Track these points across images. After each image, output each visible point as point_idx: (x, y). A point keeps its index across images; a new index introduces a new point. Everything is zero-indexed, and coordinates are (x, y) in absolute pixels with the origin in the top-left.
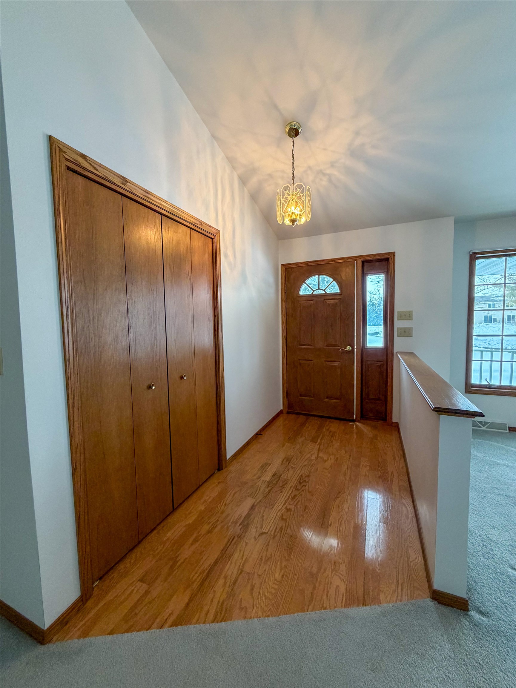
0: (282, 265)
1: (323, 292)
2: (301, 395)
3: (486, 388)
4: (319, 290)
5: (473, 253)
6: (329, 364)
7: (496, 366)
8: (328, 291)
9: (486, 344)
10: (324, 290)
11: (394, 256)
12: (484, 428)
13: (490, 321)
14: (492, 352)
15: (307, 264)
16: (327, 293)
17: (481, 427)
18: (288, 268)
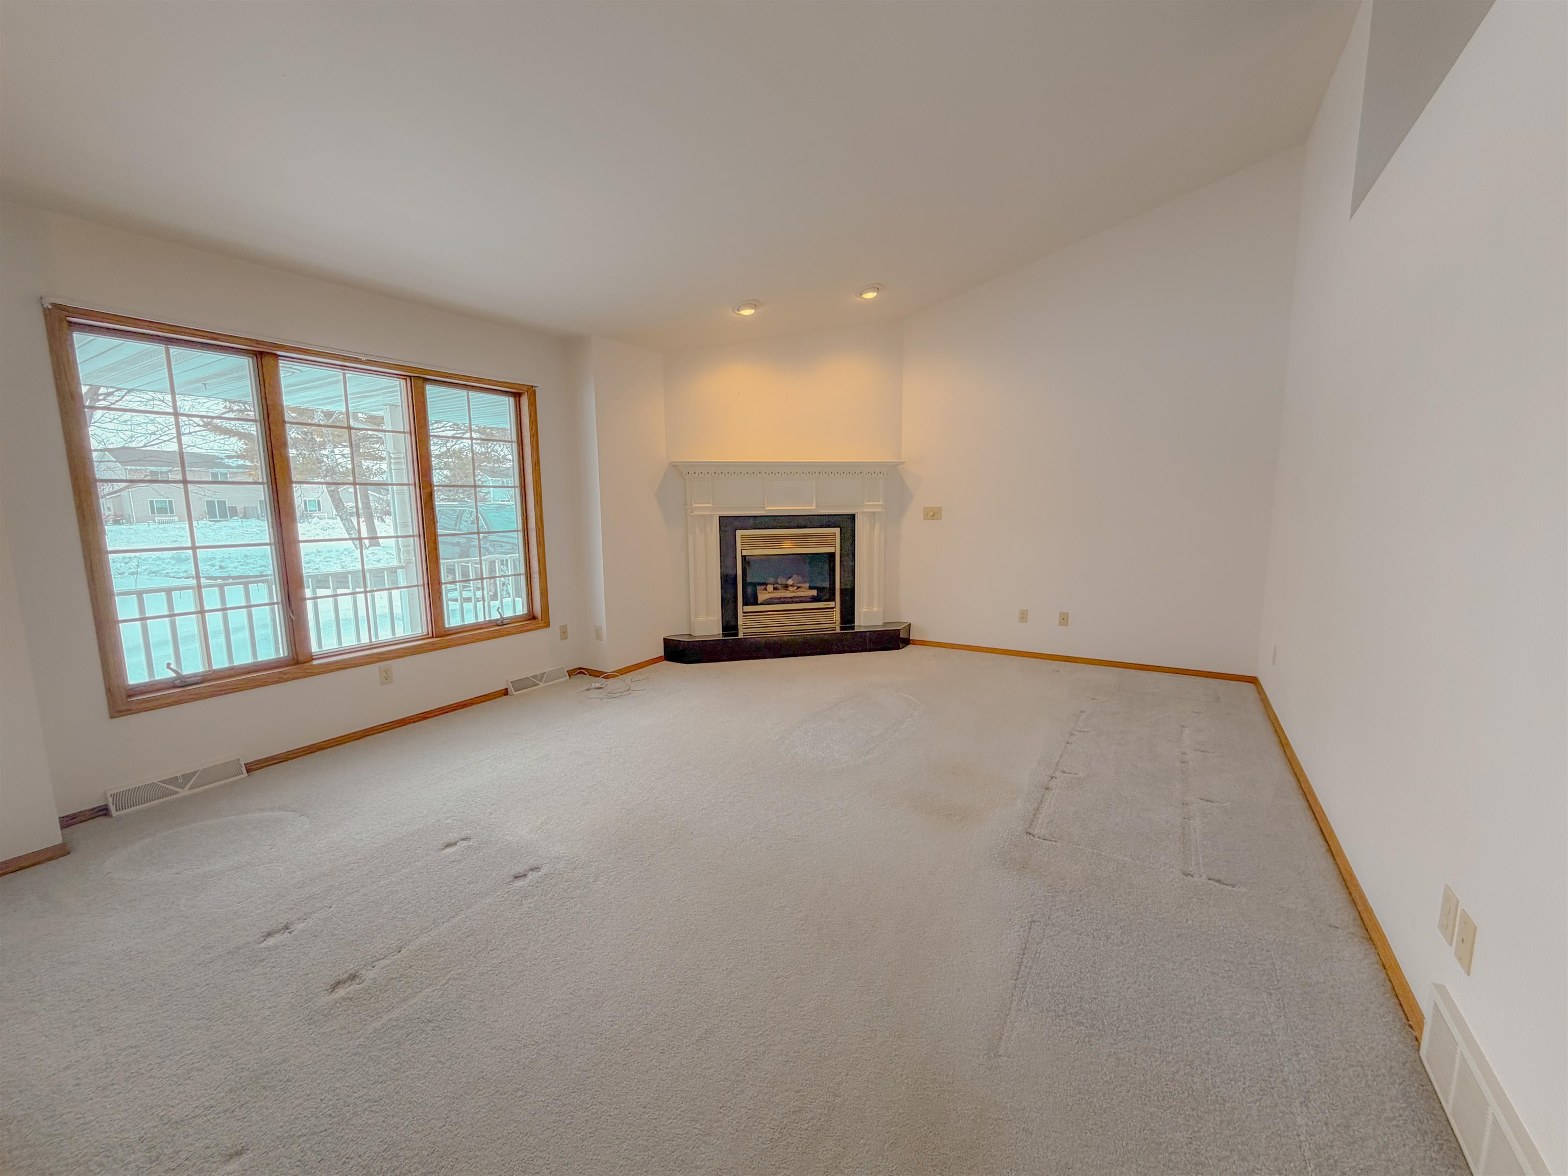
3: (175, 687)
5: (54, 306)
7: (188, 626)
9: (213, 569)
12: (185, 792)
13: (224, 516)
14: (246, 585)
17: (177, 793)
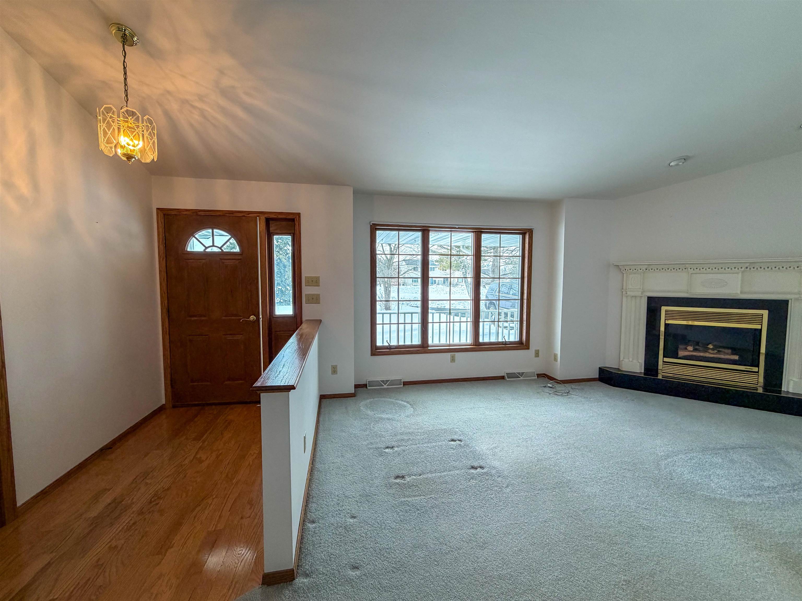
0: (158, 209)
1: (219, 250)
2: (192, 381)
3: (388, 349)
4: (214, 248)
5: (372, 224)
6: (229, 337)
8: (225, 249)
10: (220, 248)
11: (299, 217)
15: (196, 212)
16: (225, 252)
17: (384, 386)
18: (168, 215)
